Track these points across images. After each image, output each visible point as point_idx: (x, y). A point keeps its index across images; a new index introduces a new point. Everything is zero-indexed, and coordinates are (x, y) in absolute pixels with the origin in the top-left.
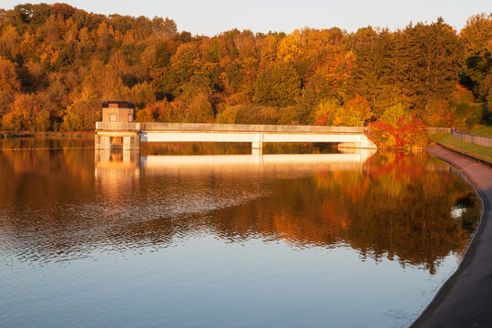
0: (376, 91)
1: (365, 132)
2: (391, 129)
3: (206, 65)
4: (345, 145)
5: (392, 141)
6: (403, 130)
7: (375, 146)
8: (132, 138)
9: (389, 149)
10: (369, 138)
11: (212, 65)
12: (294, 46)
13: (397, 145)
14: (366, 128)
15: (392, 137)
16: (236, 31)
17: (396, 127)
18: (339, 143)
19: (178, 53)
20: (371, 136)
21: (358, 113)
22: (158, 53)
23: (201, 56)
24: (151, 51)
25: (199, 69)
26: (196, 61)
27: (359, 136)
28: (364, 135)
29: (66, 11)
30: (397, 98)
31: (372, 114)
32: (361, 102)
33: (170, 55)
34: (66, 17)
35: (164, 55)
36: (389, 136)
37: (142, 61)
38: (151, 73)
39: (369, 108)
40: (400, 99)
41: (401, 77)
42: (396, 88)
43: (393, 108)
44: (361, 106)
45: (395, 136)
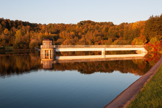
0: (150, 34)
1: (144, 47)
2: (152, 46)
4: (138, 51)
5: (153, 50)
6: (157, 46)
7: (147, 51)
8: (51, 51)
9: (152, 52)
11: (117, 31)
12: (136, 25)
13: (155, 51)
14: (145, 46)
15: (153, 48)
16: (124, 23)
17: (155, 45)
18: (136, 50)
19: (110, 29)
20: (146, 48)
21: (142, 41)
22: (106, 29)
23: (115, 29)
24: (104, 29)
25: (114, 32)
27: (142, 48)
28: (143, 48)
29: (89, 22)
30: (156, 36)
31: (147, 41)
32: (142, 37)
33: (108, 29)
34: (89, 23)
35: (107, 30)
36: (152, 48)
37: (102, 31)
38: (104, 34)
39: (146, 39)
40: (158, 36)
41: (158, 29)
42: (156, 33)
43: (153, 39)
44: (143, 38)
45: (154, 48)
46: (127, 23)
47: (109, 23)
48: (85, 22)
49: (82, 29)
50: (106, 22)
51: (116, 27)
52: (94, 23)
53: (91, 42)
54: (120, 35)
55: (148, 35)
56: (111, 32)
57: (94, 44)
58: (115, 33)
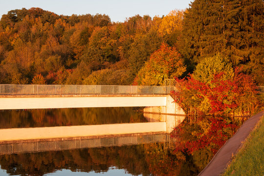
1: (173, 94)
2: (204, 88)
3: (110, 42)
4: (151, 110)
5: (206, 104)
7: (182, 112)
9: (203, 116)
10: (176, 101)
13: (215, 110)
15: (206, 100)
18: (144, 107)
19: (93, 34)
20: (178, 98)
21: (165, 69)
22: (82, 35)
24: (76, 35)
26: (102, 39)
27: (165, 98)
28: (169, 97)
29: (37, 13)
30: (224, 50)
31: (184, 69)
32: (167, 54)
33: (89, 36)
34: (37, 16)
35: (85, 36)
36: (202, 98)
37: (71, 42)
38: (75, 51)
39: (181, 62)
40: (228, 51)
41: (229, 25)
42: (222, 38)
43: (208, 60)
44: (168, 59)
45: (212, 98)
46: (147, 18)
47: (99, 16)
48: (24, 12)
49: (12, 34)
50: (89, 15)
51: (113, 29)
52: (50, 18)
53: (20, 75)
54: (121, 53)
55: (192, 47)
56: (96, 45)
57: (30, 82)
58: (108, 47)
